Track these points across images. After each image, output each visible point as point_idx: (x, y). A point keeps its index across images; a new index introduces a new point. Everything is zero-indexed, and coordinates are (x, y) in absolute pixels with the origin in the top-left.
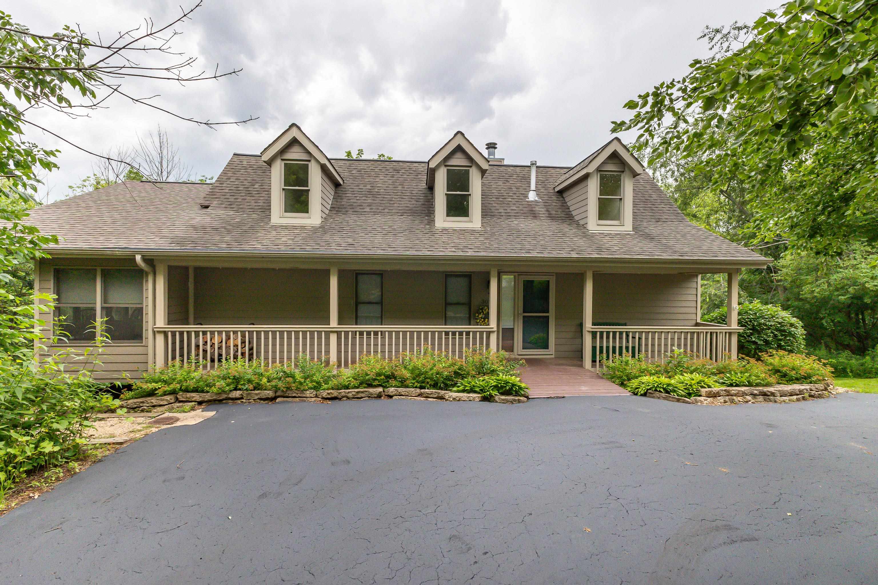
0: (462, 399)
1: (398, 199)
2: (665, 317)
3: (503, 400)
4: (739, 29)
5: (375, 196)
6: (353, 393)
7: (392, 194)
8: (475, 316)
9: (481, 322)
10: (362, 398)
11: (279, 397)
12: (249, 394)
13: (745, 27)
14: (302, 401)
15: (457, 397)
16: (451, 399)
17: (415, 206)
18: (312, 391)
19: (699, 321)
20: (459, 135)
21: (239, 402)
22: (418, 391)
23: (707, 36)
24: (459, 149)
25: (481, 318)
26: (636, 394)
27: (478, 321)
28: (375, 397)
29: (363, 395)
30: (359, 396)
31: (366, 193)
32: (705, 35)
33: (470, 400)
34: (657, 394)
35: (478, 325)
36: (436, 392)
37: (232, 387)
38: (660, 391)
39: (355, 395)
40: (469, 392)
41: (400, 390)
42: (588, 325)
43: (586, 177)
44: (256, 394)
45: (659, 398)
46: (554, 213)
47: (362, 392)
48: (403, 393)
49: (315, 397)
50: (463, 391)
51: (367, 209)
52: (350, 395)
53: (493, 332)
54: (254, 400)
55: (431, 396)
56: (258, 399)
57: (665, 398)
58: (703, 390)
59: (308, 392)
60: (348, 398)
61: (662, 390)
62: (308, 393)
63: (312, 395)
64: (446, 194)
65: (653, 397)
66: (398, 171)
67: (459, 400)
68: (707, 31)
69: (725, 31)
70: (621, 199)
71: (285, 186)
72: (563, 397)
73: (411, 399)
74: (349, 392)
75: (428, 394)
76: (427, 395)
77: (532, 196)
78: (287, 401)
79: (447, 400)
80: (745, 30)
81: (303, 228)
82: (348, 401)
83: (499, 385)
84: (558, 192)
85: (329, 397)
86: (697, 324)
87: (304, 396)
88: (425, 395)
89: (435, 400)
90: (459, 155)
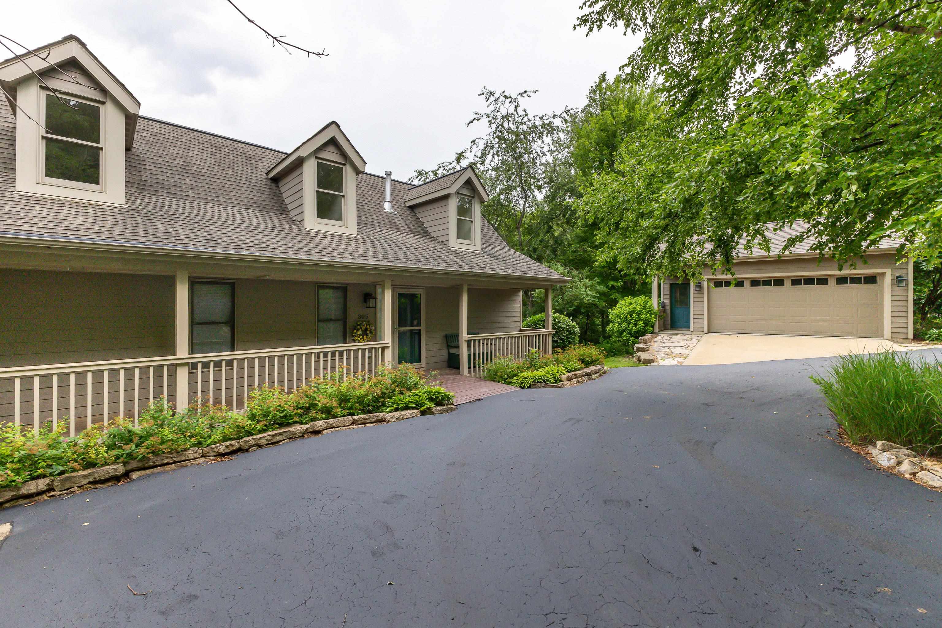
0: (405, 417)
1: (234, 187)
2: (501, 325)
3: (440, 411)
4: (506, 97)
5: (195, 176)
6: (266, 438)
7: (221, 177)
8: (353, 332)
9: (359, 339)
10: (281, 441)
11: (133, 470)
12: (67, 479)
13: (510, 97)
14: (182, 467)
15: (400, 416)
16: (394, 420)
17: (260, 198)
18: (196, 449)
19: (521, 328)
20: (334, 125)
21: (45, 497)
22: (350, 418)
23: (484, 96)
24: (333, 142)
25: (360, 335)
26: (523, 388)
27: (356, 338)
28: (300, 437)
29: (281, 438)
30: (275, 440)
31: (180, 169)
32: (483, 94)
33: (413, 417)
34: (539, 385)
35: (355, 342)
36: (373, 416)
37: (25, 475)
38: (540, 382)
39: (270, 440)
40: (403, 409)
41: (331, 421)
42: (464, 334)
43: (446, 197)
44: (84, 476)
45: (540, 387)
46: (413, 227)
47: (280, 434)
48: (334, 425)
49: (202, 457)
50: (397, 410)
51: (191, 193)
52: (263, 441)
53: (388, 347)
54: (78, 487)
55: (368, 421)
56: (90, 483)
57: (544, 387)
58: (563, 376)
59: (190, 452)
60: (259, 446)
61: (541, 380)
62: (190, 454)
63: (196, 455)
64: (317, 191)
65: (536, 388)
66: (219, 149)
67: (402, 419)
68: (484, 91)
69: (496, 96)
70: (472, 222)
71: (47, 132)
72: (480, 400)
73: (346, 429)
74: (261, 438)
75: (365, 419)
76: (363, 421)
77: (387, 206)
78: (153, 473)
79: (389, 421)
80: (510, 99)
81: (97, 206)
82: (260, 451)
83: (434, 397)
84: (409, 207)
85: (228, 451)
86: (521, 330)
87: (184, 458)
88: (360, 422)
89: (374, 424)
90: (331, 148)
